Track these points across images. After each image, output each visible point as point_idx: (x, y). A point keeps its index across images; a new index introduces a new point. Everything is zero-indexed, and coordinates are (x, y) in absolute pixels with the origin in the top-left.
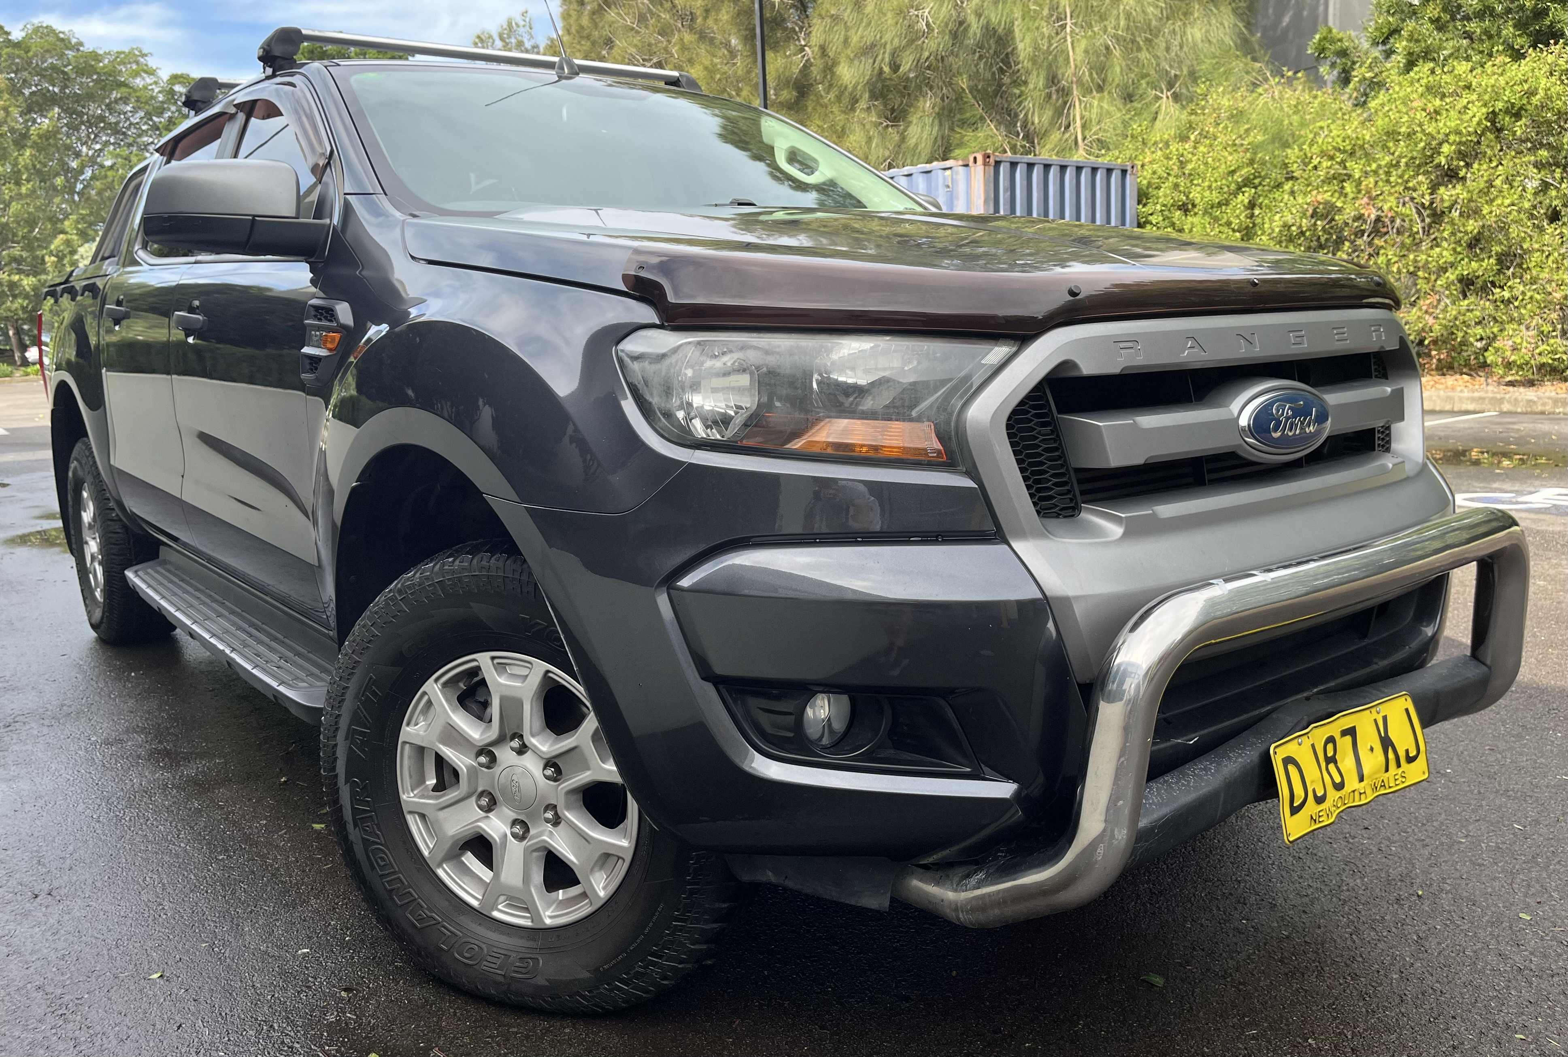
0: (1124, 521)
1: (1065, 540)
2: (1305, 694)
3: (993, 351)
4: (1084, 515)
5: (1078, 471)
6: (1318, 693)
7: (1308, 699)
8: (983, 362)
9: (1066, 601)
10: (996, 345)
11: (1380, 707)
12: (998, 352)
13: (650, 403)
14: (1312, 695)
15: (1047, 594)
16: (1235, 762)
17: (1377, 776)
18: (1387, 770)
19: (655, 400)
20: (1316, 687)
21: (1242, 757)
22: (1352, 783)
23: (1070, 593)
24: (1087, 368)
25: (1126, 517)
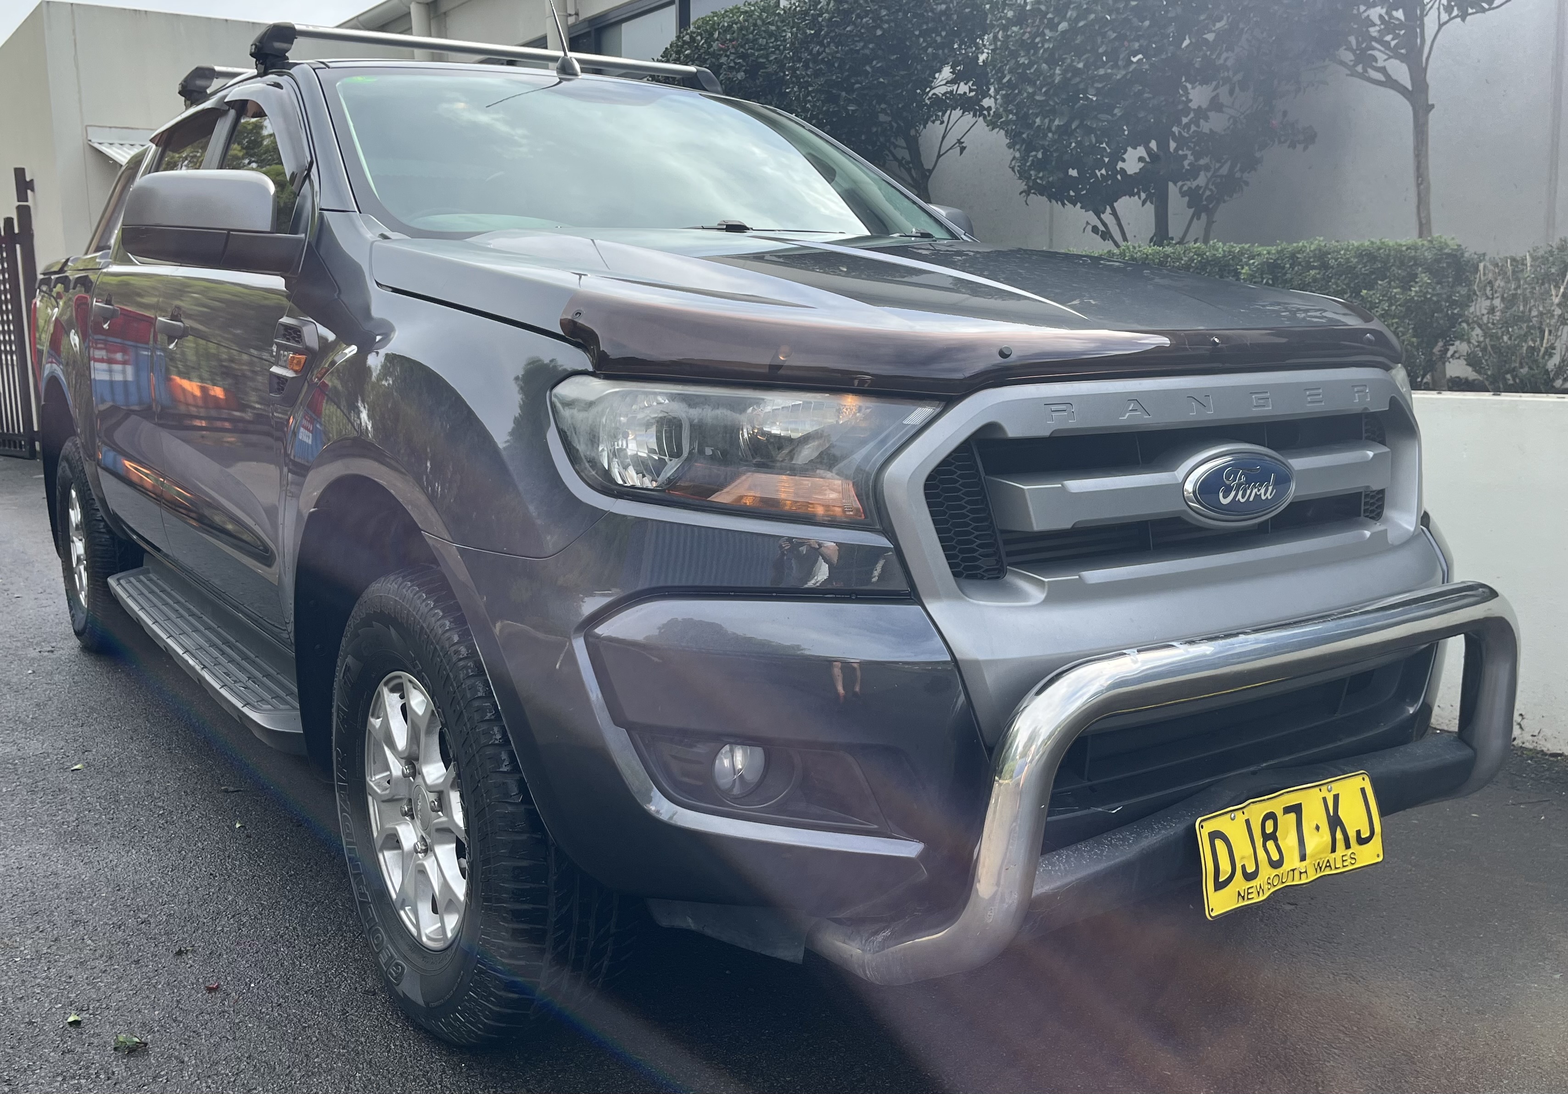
0: (1046, 586)
1: (981, 603)
2: (1252, 769)
3: (916, 412)
4: (1009, 578)
5: (1003, 532)
6: (1267, 768)
7: (1254, 773)
8: (905, 422)
9: (976, 663)
10: (920, 406)
11: (1333, 785)
12: (920, 413)
13: (578, 450)
14: (1260, 770)
15: (957, 656)
16: (1158, 833)
17: (1322, 856)
18: (1333, 850)
19: (581, 447)
20: (1265, 761)
21: (1166, 829)
22: (1292, 861)
23: (981, 657)
24: (1013, 431)
25: (1048, 582)
